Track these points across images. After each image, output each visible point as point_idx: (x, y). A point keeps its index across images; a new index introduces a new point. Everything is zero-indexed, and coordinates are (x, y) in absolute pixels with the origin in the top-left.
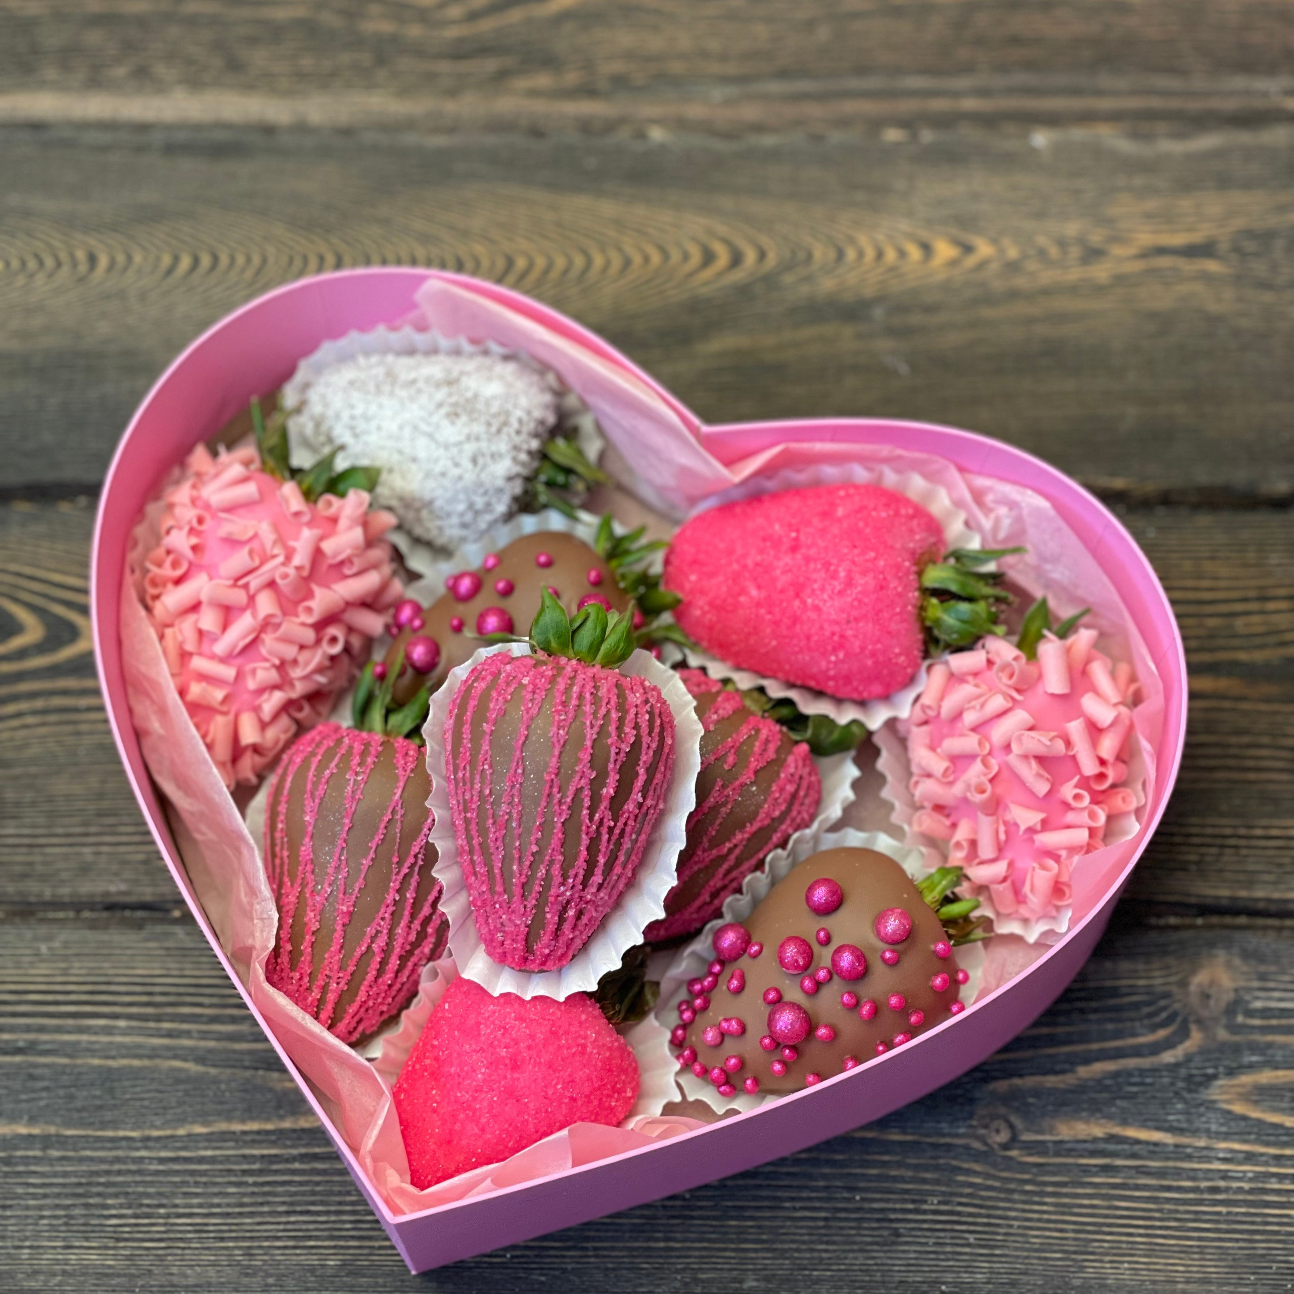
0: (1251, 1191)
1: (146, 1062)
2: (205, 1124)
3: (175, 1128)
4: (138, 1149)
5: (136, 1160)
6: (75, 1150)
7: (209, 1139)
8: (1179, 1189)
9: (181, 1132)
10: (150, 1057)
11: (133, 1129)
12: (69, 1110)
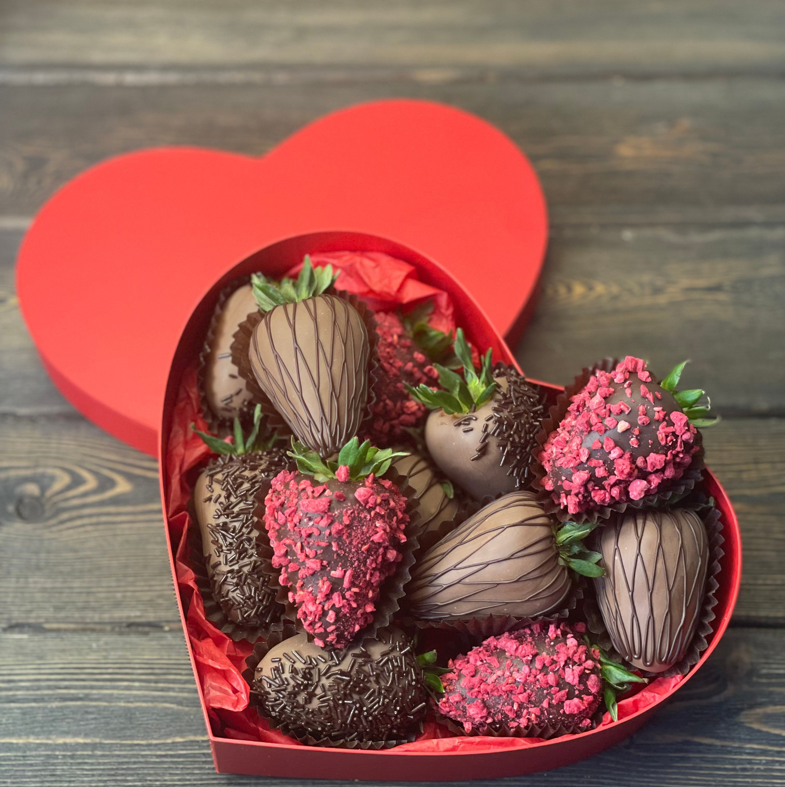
0: (765, 770)
1: (150, 705)
2: (182, 737)
3: (166, 739)
4: (144, 750)
5: (143, 756)
6: (110, 751)
7: (184, 745)
8: (725, 769)
9: (169, 741)
10: (152, 702)
11: (142, 740)
12: (106, 730)
